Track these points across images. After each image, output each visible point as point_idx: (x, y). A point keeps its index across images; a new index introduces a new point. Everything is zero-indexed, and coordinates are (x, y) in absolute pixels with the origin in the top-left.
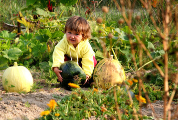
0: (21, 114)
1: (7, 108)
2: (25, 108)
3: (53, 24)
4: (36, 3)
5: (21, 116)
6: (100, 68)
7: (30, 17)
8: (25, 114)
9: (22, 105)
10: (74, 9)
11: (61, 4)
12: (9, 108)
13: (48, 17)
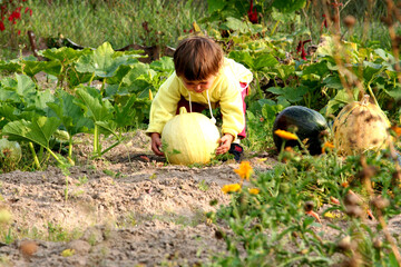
0: (191, 202)
1: (164, 192)
2: (198, 192)
3: (257, 45)
4: (225, 8)
5: (190, 206)
6: (343, 120)
7: (214, 35)
8: (198, 203)
9: (194, 187)
10: (299, 17)
11: (273, 9)
12: (168, 191)
13: (248, 34)
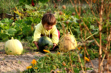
0: (16, 68)
1: (7, 65)
2: (18, 64)
3: (35, 14)
4: (24, 2)
5: (16, 69)
6: (62, 40)
7: (21, 10)
8: (18, 68)
9: (16, 62)
10: (47, 5)
11: (39, 2)
12: (9, 64)
13: (32, 10)
